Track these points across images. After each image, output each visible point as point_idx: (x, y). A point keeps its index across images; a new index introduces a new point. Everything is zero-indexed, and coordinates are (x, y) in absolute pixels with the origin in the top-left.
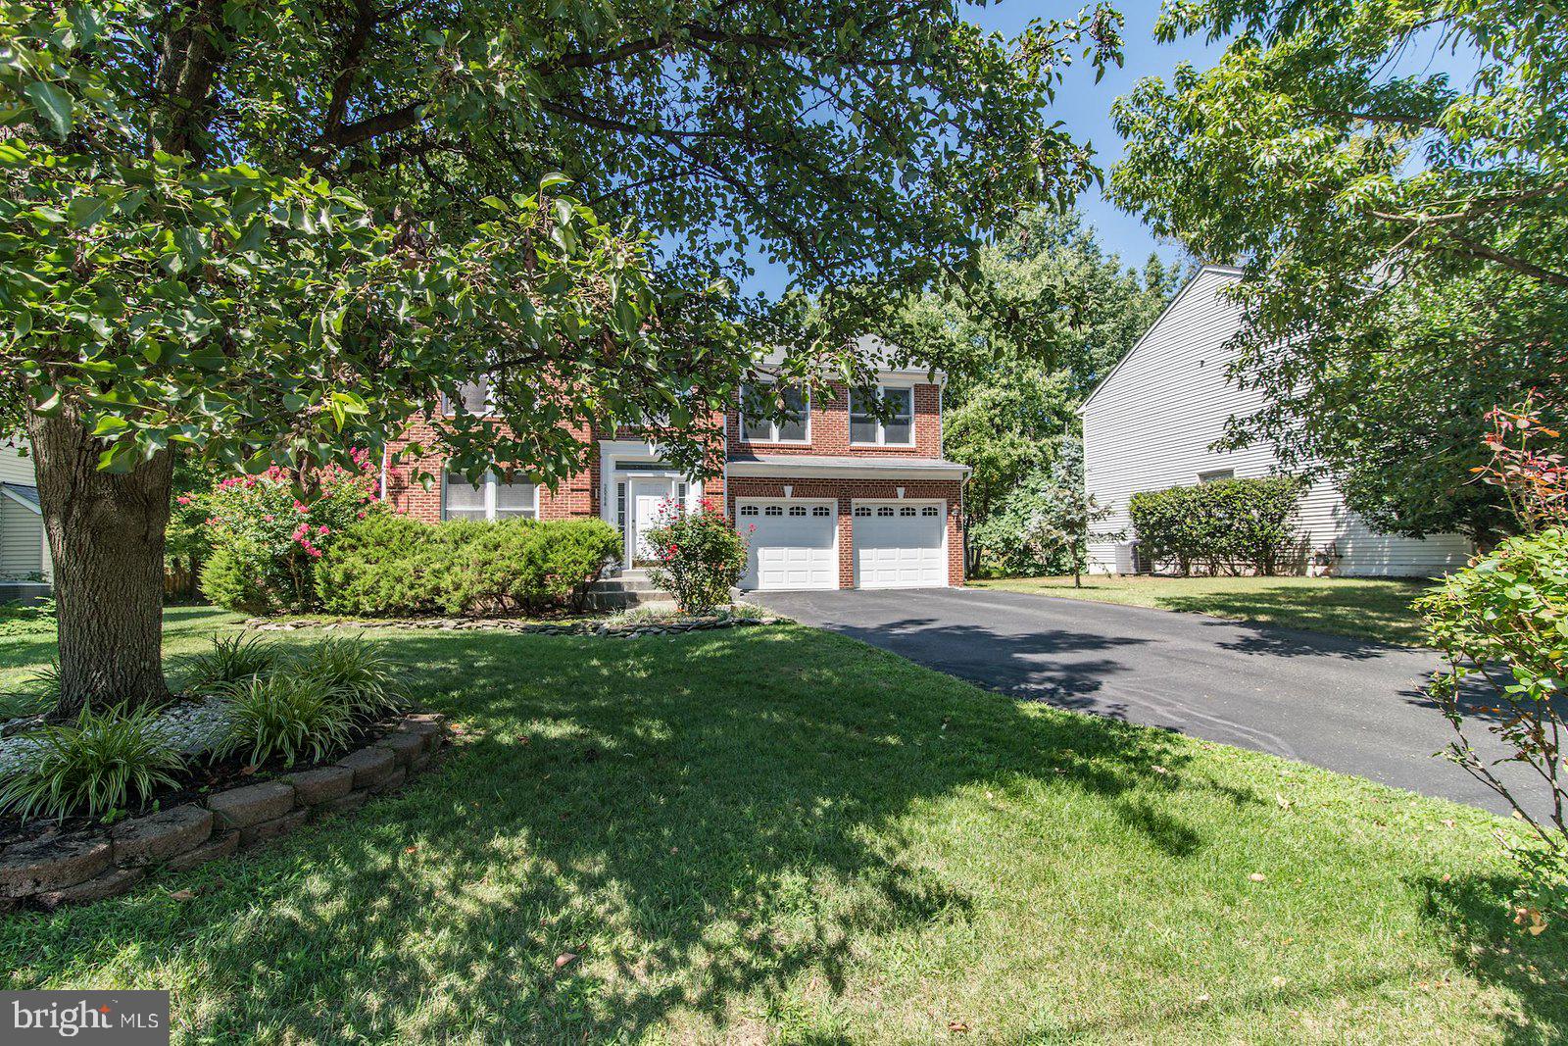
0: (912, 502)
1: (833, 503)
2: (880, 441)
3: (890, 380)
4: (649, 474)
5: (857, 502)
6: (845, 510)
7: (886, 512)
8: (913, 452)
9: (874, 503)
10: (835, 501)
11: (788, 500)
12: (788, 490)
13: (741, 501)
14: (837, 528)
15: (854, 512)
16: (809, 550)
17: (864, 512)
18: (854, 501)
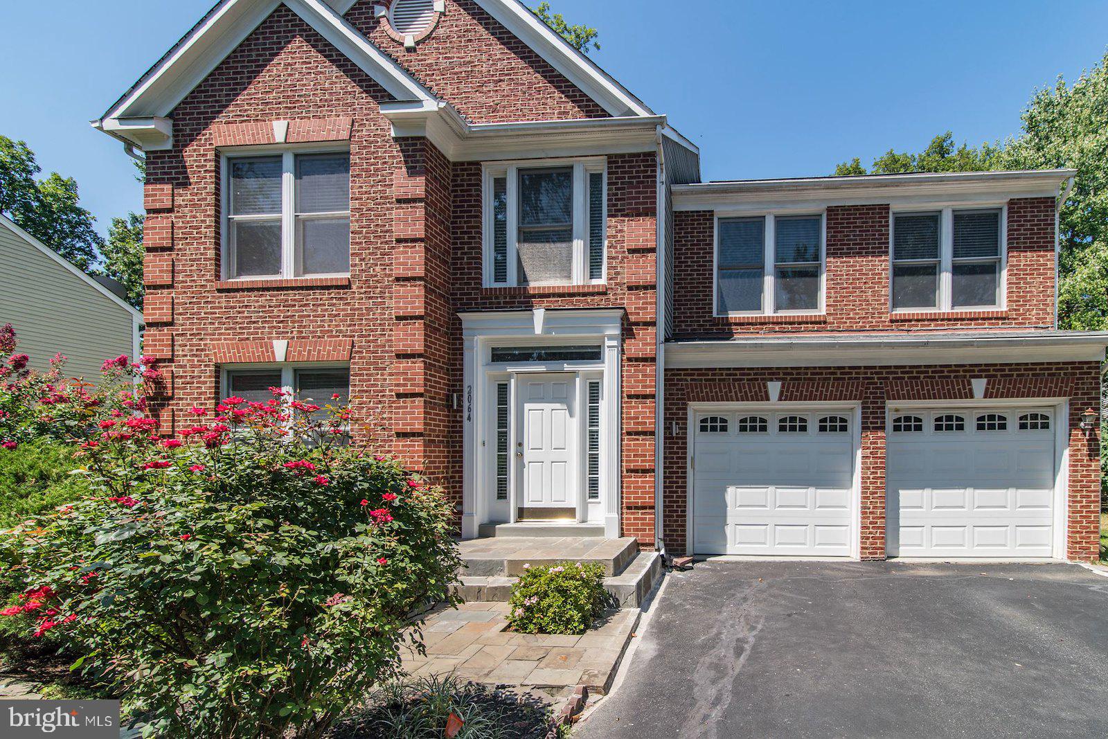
0: (999, 404)
1: (852, 409)
2: (944, 304)
3: (962, 196)
4: (541, 368)
5: (895, 407)
6: (873, 422)
7: (951, 423)
8: (1002, 318)
9: (929, 408)
10: (856, 405)
11: (774, 405)
12: (774, 388)
13: (697, 410)
14: (859, 454)
15: (889, 424)
16: (811, 490)
17: (909, 424)
18: (891, 404)
